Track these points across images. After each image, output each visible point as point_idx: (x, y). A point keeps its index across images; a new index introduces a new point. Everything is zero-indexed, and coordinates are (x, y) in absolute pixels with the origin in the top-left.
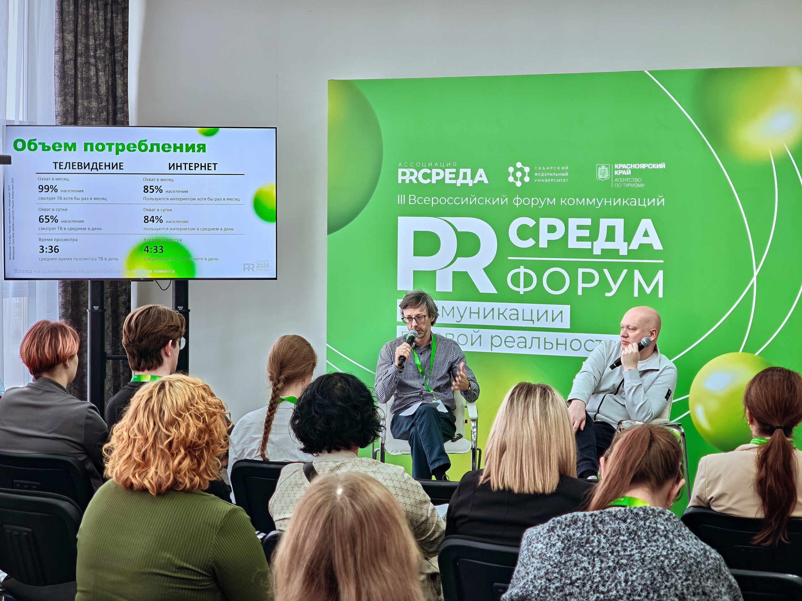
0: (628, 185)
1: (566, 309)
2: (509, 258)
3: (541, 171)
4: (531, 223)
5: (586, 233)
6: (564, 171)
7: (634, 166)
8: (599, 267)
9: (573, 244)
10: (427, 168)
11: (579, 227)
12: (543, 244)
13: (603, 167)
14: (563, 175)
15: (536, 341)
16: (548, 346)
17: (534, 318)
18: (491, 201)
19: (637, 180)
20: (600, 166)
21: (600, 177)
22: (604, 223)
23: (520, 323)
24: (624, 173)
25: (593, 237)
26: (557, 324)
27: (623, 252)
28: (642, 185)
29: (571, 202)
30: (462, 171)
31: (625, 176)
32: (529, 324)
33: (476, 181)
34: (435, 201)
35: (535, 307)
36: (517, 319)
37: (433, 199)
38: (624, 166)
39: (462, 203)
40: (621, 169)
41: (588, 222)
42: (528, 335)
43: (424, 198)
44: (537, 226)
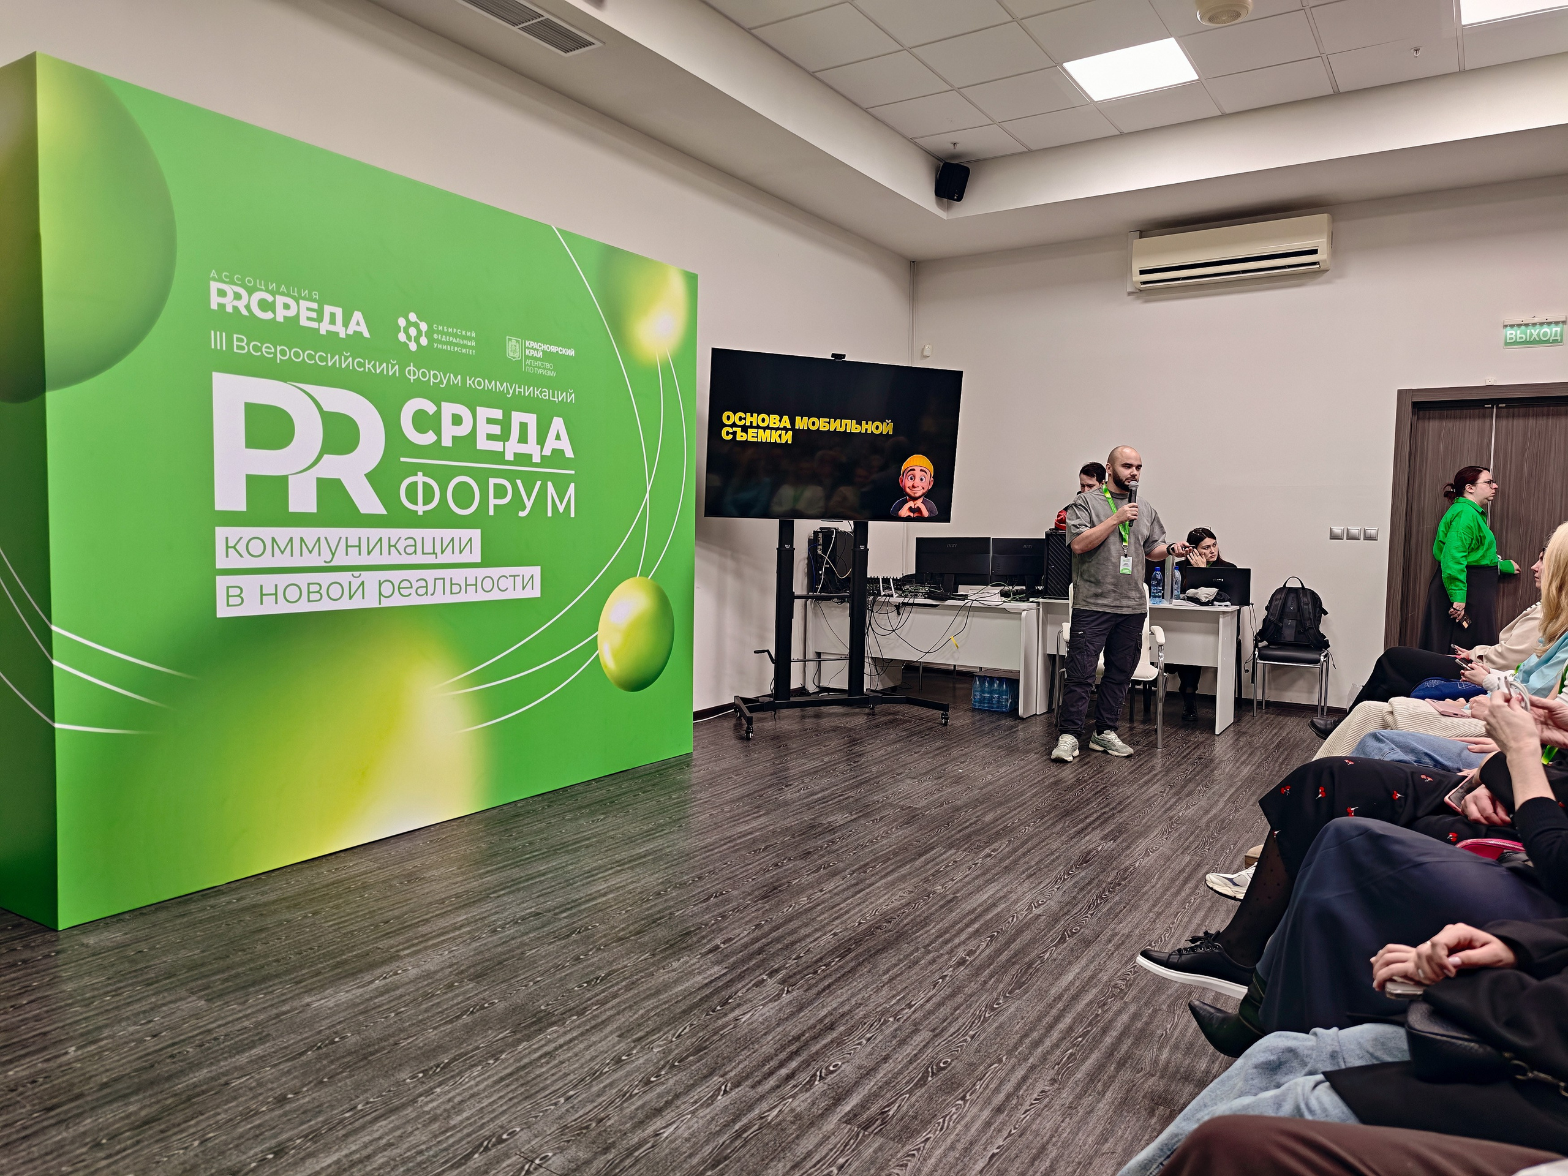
0: (540, 371)
1: (476, 534)
2: (402, 459)
3: (442, 333)
4: (431, 408)
5: (496, 430)
6: (470, 339)
7: (545, 347)
8: (511, 476)
9: (482, 444)
10: (267, 291)
11: (490, 421)
12: (447, 442)
13: (514, 342)
14: (469, 344)
15: (439, 583)
16: (456, 589)
17: (438, 550)
18: (374, 366)
19: (548, 365)
20: (511, 340)
21: (511, 354)
22: (517, 417)
23: (419, 559)
24: (535, 354)
25: (504, 437)
26: (466, 558)
27: (536, 459)
28: (553, 374)
29: (479, 384)
30: (328, 309)
31: (536, 359)
32: (430, 559)
33: (350, 331)
34: (283, 353)
35: (438, 533)
36: (415, 552)
37: (279, 349)
38: (535, 345)
39: (330, 364)
40: (532, 348)
41: (498, 414)
42: (430, 575)
43: (262, 345)
44: (438, 413)
